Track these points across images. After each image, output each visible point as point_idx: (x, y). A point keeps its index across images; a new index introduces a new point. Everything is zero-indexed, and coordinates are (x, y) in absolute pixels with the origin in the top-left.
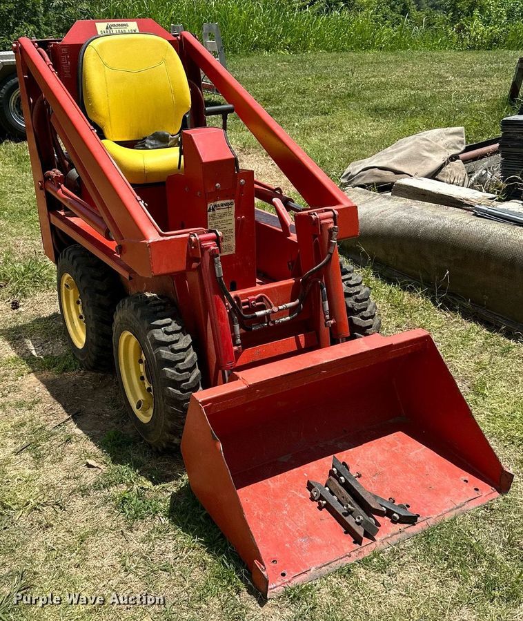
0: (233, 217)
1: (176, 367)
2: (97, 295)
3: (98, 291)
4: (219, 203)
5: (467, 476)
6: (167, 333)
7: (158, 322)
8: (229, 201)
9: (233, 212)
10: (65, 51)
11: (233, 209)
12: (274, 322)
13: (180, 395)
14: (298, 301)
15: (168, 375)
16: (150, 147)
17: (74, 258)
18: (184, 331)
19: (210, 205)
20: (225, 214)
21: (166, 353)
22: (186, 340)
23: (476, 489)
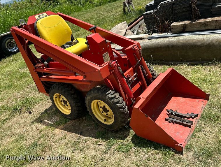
0: (109, 57)
1: (119, 103)
2: (72, 95)
3: (72, 94)
4: (105, 54)
5: (197, 100)
6: (112, 95)
7: (108, 93)
8: (107, 53)
9: (109, 55)
10: (29, 27)
11: (108, 55)
12: (133, 81)
13: (123, 111)
14: (136, 73)
15: (119, 106)
16: (67, 47)
17: (59, 87)
18: (116, 92)
19: (103, 55)
20: (107, 56)
21: (115, 100)
22: (117, 95)
23: (202, 102)
